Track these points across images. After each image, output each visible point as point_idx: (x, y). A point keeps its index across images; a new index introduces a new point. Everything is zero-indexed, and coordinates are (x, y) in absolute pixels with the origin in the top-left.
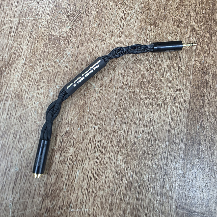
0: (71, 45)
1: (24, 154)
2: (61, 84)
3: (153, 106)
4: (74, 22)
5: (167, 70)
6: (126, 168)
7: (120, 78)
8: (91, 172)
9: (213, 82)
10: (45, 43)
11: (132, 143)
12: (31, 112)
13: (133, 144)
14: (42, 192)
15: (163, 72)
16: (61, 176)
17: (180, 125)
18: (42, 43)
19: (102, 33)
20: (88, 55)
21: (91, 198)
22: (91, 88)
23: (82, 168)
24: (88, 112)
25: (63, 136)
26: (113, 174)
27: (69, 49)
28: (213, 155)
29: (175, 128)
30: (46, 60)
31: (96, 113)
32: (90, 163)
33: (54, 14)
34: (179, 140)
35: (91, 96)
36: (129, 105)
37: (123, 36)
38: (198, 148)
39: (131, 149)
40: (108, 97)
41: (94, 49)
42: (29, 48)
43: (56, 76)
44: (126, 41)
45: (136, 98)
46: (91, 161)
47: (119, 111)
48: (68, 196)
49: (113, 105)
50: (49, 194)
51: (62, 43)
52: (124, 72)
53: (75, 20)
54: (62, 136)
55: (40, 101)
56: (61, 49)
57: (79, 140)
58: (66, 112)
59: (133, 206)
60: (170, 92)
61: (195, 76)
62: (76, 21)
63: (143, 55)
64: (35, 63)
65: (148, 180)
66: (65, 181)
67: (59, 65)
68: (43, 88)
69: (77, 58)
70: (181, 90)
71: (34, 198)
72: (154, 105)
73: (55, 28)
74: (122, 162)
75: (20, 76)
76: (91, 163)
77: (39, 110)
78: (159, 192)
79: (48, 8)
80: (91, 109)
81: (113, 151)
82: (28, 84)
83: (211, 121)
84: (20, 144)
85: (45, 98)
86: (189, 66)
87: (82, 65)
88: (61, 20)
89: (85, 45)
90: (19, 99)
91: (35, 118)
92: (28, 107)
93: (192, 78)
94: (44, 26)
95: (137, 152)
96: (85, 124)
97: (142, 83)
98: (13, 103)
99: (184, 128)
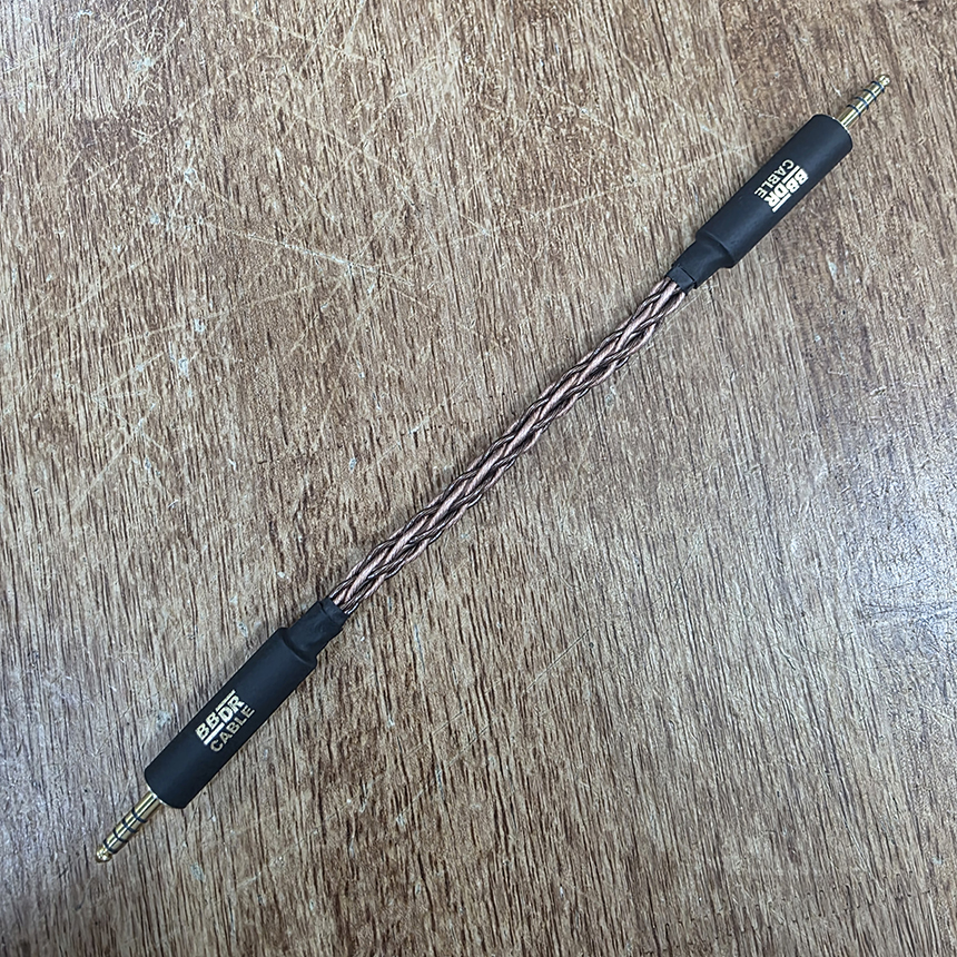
0: (184, 136)
1: (171, 649)
2: (206, 311)
3: (619, 254)
4: (158, 34)
5: (621, 85)
6: (603, 543)
7: (442, 192)
8: (467, 612)
9: (825, 63)
10: (70, 166)
11: (591, 433)
12: (130, 470)
13: (593, 436)
14: (302, 766)
15: (608, 98)
16: (354, 676)
17: (755, 288)
18: (61, 172)
19: (295, 34)
20: (269, 148)
21: (507, 715)
22: (335, 279)
23: (425, 612)
24: (362, 383)
25: (299, 517)
26: (561, 588)
27: (182, 155)
28: (931, 358)
29: (741, 309)
30: (103, 237)
31: (397, 373)
32: (449, 580)
33: (58, 30)
34: (775, 352)
35: (350, 313)
36: (519, 289)
37: (385, 14)
38: (862, 351)
39: (594, 459)
40: (423, 289)
41: (287, 111)
42: (15, 212)
43: (172, 287)
44: (406, 29)
45: (536, 248)
46: (453, 572)
47: (488, 327)
48: (413, 740)
49: (457, 314)
50: (336, 765)
51: (145, 138)
52: (445, 160)
53: (161, 22)
54: (296, 515)
55: (148, 414)
56: (148, 168)
57: (372, 508)
58: (271, 418)
59: (688, 678)
60: (668, 172)
61: (745, 66)
62: (166, 24)
63: (499, 61)
64: (66, 266)
65: (709, 556)
66: (378, 691)
67: (166, 234)
68: (139, 356)
69: (229, 176)
70: (709, 144)
71: (280, 802)
72: (620, 248)
73: (88, 87)
74: (576, 525)
75: (22, 343)
76: (456, 579)
77: (158, 449)
78: (771, 584)
79: (24, 18)
80: (368, 363)
81: (525, 498)
82: (70, 362)
83: (876, 226)
84: (138, 617)
85: (165, 392)
86: (706, 33)
87: (263, 200)
88: (99, 45)
89: (241, 110)
90: (57, 435)
91: (154, 489)
92: (108, 454)
93: (735, 77)
94: (40, 95)
95: (623, 463)
96: (371, 434)
97: (538, 180)
98: (42, 464)
99: (775, 293)
